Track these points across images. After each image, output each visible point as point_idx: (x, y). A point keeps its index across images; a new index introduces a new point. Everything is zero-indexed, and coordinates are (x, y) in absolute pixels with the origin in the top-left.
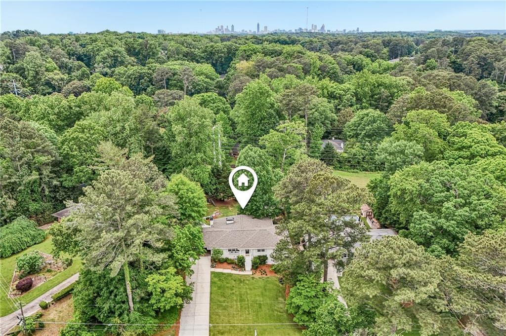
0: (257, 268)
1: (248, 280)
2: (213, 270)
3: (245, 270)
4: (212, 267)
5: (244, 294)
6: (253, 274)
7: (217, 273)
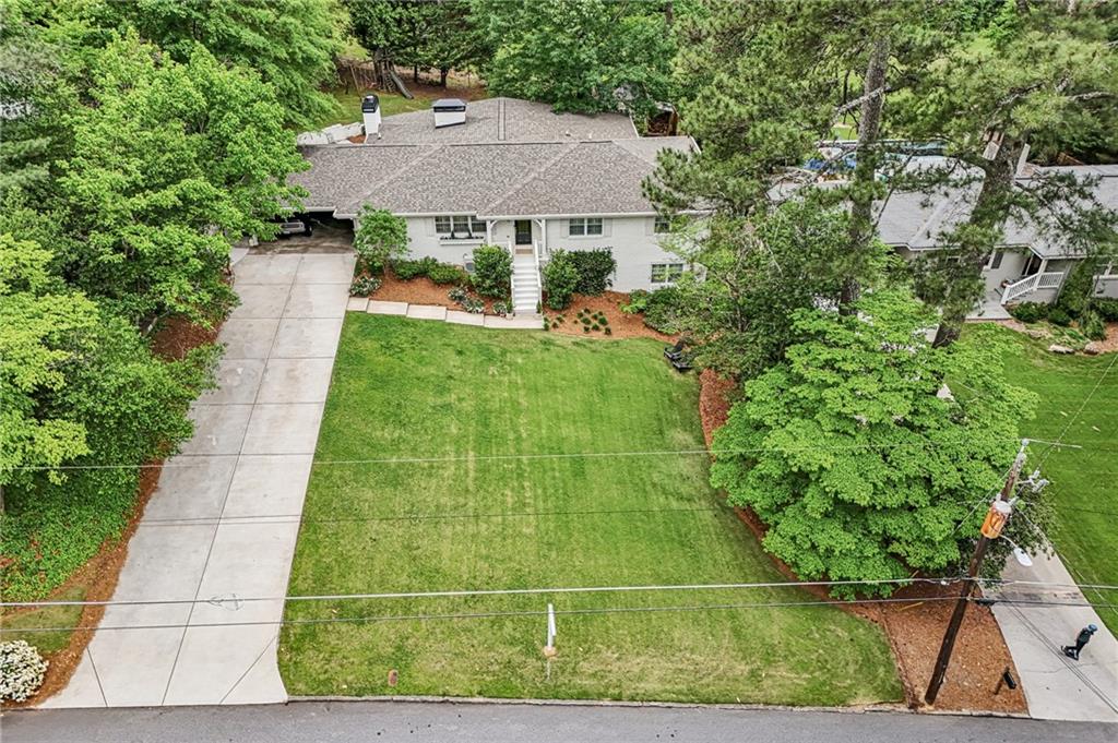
0: (566, 303)
1: (521, 351)
2: (359, 305)
3: (510, 309)
4: (357, 292)
5: (501, 411)
6: (546, 328)
7: (376, 317)
